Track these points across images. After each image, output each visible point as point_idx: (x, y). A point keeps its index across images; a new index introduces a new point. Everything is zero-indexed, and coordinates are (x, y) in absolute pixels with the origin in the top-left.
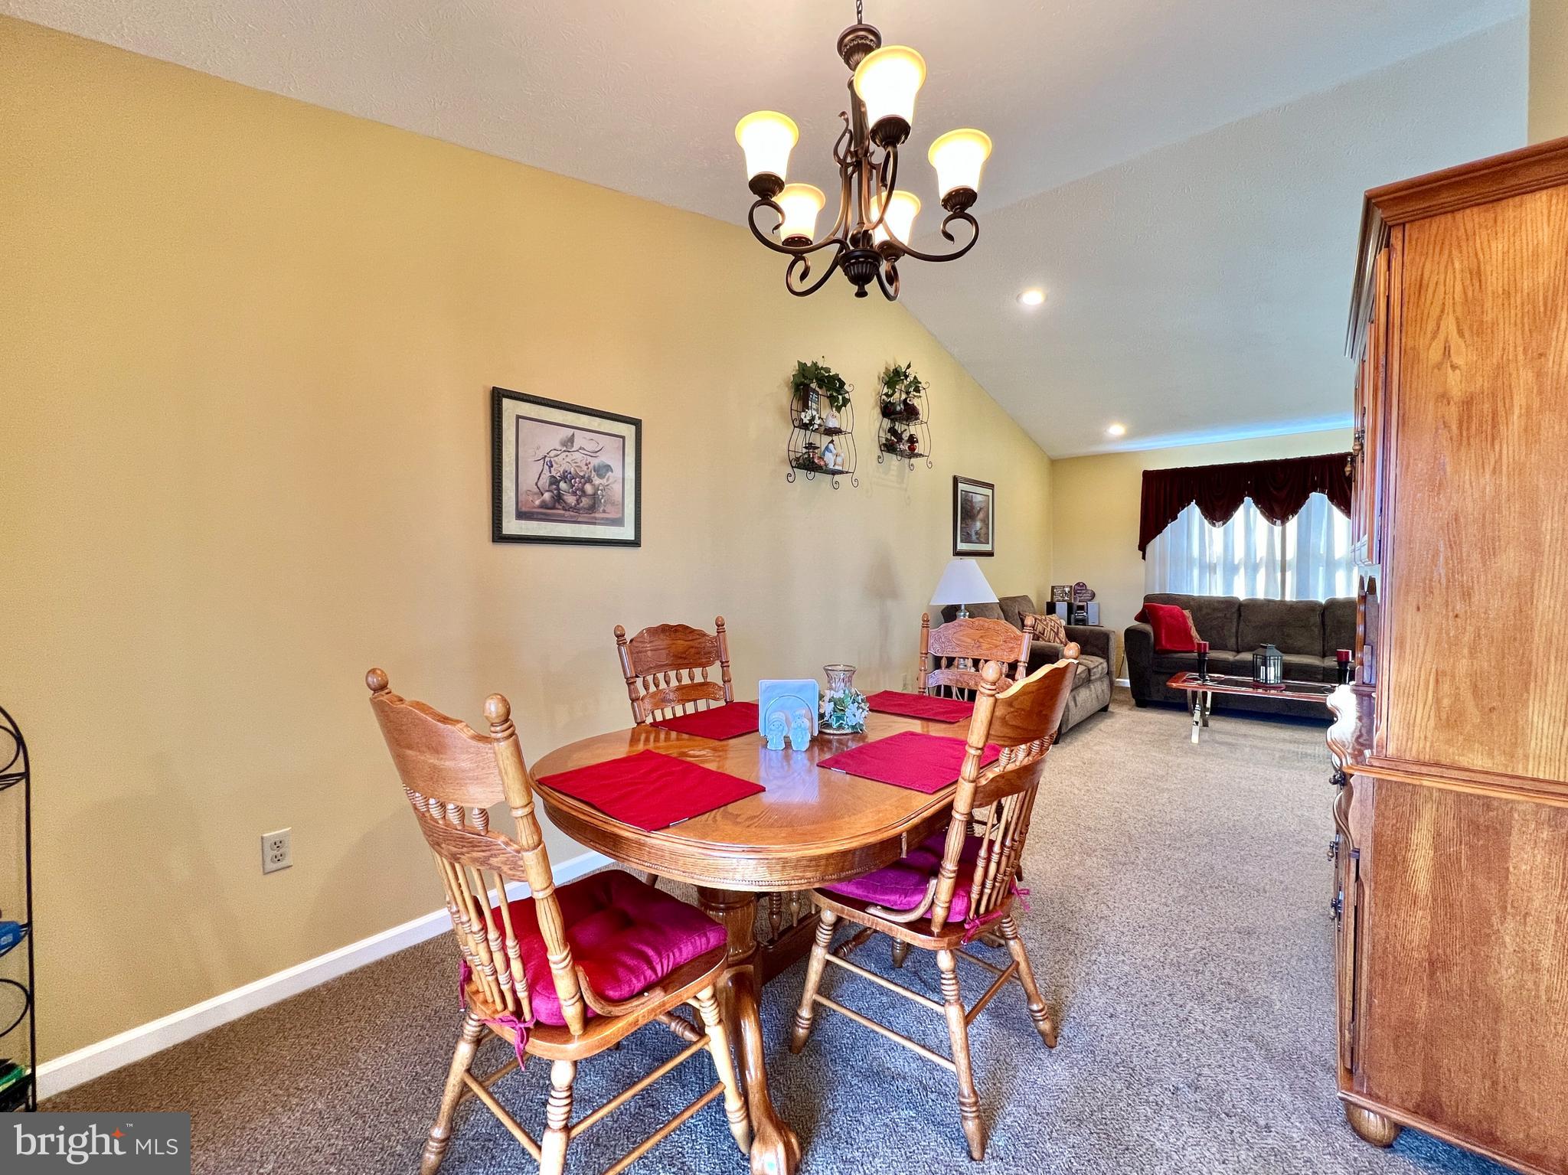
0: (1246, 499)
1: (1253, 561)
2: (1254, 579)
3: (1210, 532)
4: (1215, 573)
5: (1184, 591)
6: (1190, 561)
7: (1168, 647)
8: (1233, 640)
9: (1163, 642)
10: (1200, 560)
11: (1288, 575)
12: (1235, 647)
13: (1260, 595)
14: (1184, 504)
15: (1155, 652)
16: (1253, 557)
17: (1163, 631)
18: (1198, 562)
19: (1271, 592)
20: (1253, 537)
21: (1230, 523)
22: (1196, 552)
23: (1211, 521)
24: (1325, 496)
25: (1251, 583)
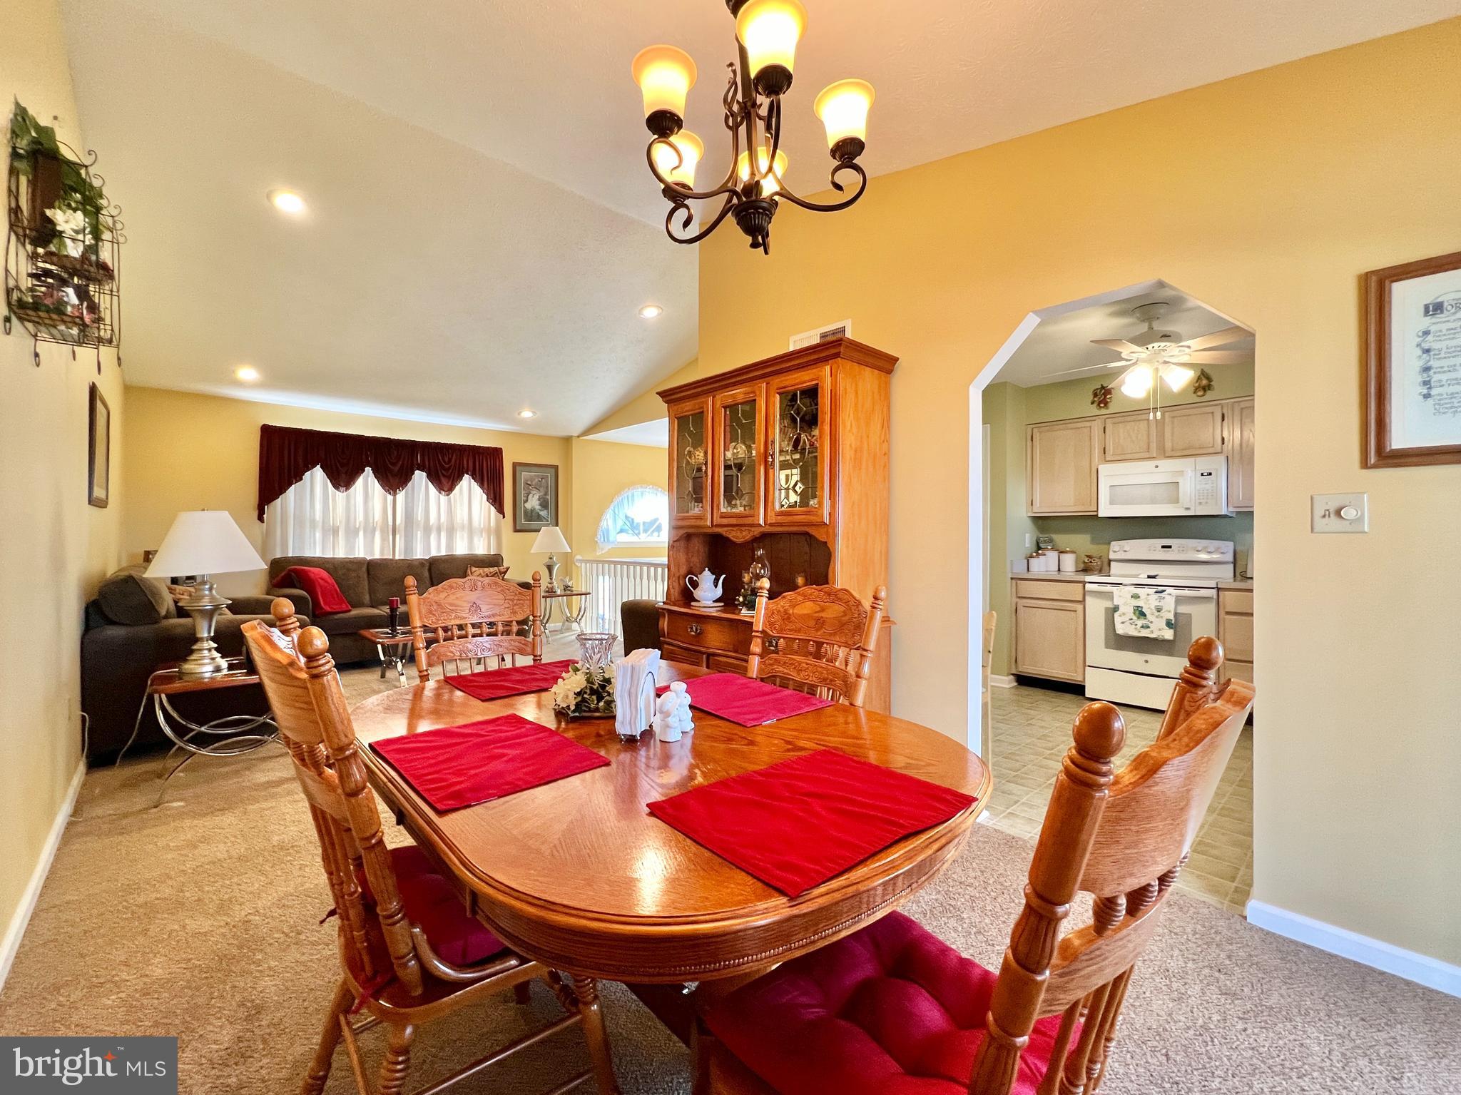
0: (366, 469)
1: (371, 525)
2: (373, 543)
3: (334, 497)
4: (338, 536)
5: (308, 554)
6: (313, 525)
10: (323, 523)
11: (398, 539)
13: (377, 555)
14: (309, 466)
16: (371, 521)
18: (320, 524)
19: (386, 552)
20: (370, 504)
21: (352, 489)
22: (318, 515)
23: (336, 486)
24: (425, 474)
25: (370, 544)
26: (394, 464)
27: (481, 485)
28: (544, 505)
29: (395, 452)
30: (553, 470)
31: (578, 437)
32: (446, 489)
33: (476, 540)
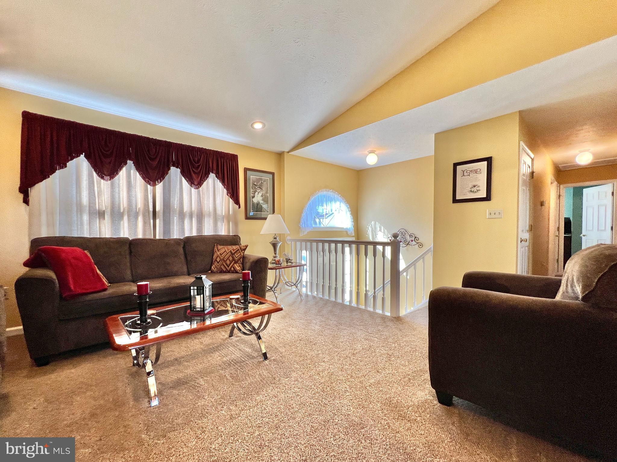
0: (128, 161)
1: (134, 210)
2: (136, 225)
3: (99, 184)
4: (104, 219)
5: (75, 234)
6: (80, 208)
7: (79, 291)
8: (128, 272)
9: (72, 287)
10: (90, 207)
11: (158, 221)
12: (131, 278)
13: (140, 236)
14: (72, 155)
15: (62, 298)
16: (134, 207)
17: (70, 274)
18: (88, 208)
19: (147, 233)
20: (133, 193)
21: (116, 178)
22: (85, 200)
23: (101, 175)
24: (179, 170)
25: (133, 226)
26: (153, 160)
27: (223, 182)
28: (265, 200)
29: (154, 150)
30: (271, 176)
31: (288, 152)
32: (196, 183)
33: (219, 224)
